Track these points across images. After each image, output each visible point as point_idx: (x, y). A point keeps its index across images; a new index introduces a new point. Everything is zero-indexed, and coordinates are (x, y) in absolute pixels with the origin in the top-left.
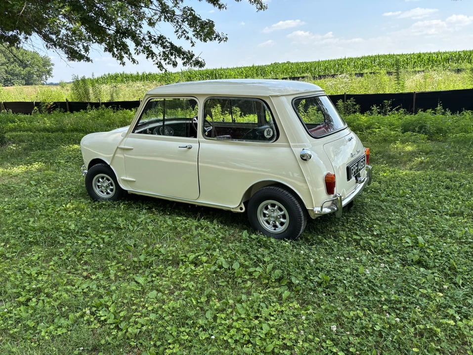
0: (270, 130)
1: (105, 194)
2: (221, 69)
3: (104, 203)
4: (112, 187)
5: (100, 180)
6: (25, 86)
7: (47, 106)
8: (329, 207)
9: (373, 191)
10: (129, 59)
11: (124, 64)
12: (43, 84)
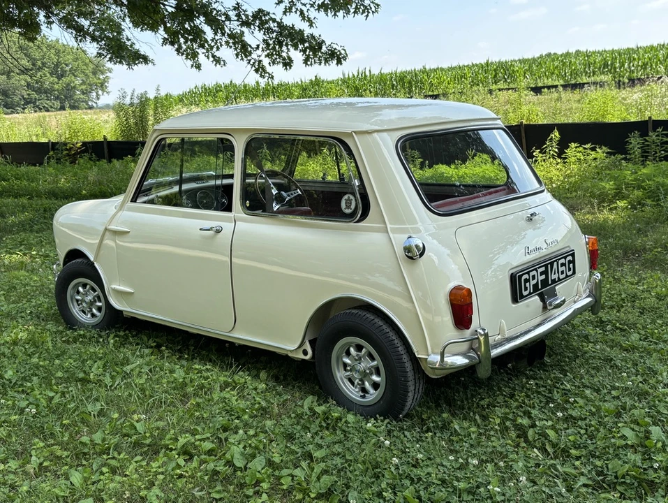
0: (352, 197)
1: (89, 316)
2: (424, 71)
3: (82, 332)
4: (100, 304)
5: (81, 289)
6: (59, 112)
7: (71, 148)
8: (464, 355)
9: (617, 328)
10: (208, 58)
11: (198, 67)
12: (91, 108)
